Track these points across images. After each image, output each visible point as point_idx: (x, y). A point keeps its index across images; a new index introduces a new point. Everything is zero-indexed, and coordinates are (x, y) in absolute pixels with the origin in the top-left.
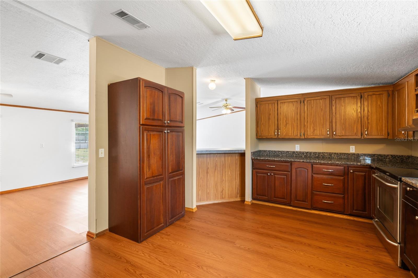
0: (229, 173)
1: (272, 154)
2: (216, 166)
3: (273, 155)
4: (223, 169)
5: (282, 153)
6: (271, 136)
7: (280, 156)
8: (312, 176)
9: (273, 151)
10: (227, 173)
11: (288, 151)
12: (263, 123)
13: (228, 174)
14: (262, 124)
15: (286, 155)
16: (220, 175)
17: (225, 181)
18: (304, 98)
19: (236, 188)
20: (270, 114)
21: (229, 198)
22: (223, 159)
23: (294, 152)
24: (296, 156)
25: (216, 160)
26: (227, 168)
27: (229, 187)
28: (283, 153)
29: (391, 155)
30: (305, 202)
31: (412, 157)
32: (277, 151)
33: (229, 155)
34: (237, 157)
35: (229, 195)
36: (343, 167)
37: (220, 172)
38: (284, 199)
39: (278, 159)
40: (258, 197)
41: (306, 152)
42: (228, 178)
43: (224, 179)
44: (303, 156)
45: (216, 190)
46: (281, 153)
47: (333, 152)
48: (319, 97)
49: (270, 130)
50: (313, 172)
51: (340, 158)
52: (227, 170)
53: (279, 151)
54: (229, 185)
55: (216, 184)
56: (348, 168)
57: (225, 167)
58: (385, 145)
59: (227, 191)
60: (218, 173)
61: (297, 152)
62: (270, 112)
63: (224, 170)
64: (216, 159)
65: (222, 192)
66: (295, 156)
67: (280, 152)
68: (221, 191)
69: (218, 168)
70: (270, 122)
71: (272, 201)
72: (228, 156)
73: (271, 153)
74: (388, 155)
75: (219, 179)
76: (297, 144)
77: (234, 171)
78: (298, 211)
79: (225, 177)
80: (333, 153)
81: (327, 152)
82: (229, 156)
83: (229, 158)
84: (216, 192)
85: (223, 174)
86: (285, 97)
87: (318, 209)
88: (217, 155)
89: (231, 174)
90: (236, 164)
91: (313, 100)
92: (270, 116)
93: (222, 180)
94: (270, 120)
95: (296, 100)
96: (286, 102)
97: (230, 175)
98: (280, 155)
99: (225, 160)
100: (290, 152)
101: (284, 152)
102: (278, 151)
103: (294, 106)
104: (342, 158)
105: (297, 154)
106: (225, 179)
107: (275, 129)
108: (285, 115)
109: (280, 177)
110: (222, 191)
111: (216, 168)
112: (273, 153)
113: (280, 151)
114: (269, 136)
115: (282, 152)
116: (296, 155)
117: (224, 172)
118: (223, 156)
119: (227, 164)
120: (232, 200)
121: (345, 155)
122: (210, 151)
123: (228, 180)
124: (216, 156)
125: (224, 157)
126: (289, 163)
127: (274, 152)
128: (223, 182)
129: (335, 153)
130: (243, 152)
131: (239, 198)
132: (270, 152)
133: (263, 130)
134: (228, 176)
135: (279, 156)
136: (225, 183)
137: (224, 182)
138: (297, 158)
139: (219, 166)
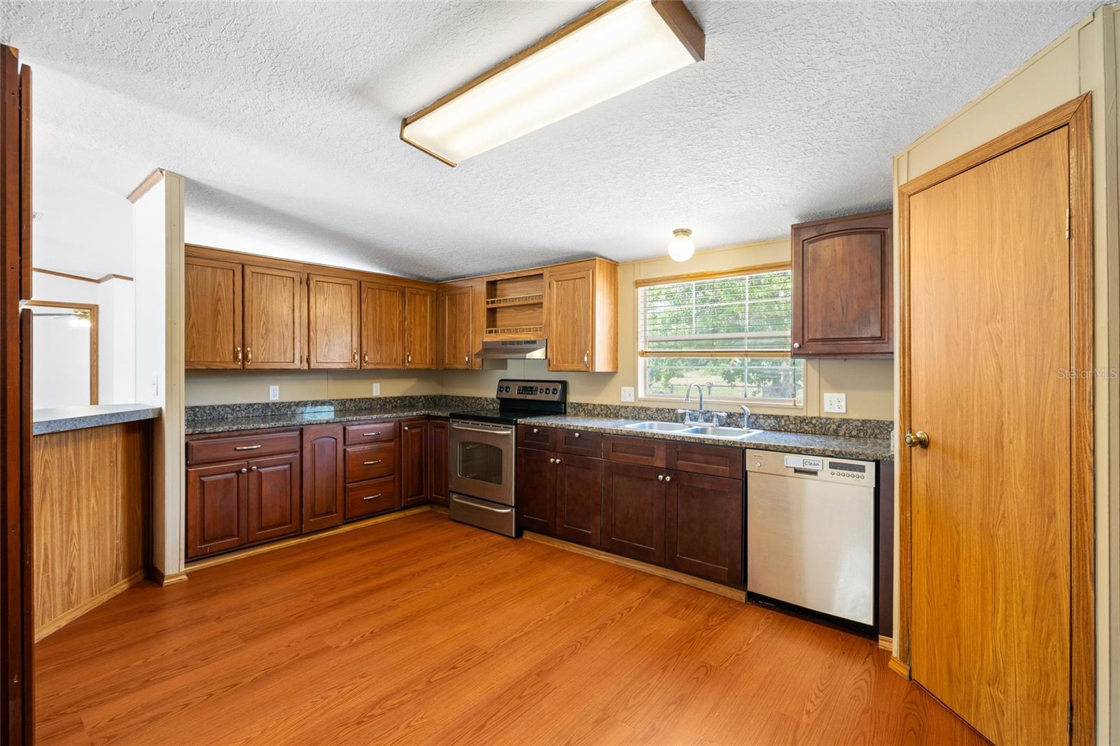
0: (93, 500)
1: (202, 416)
2: (45, 486)
3: (206, 419)
4: (70, 493)
5: (233, 410)
6: (221, 362)
7: (229, 420)
8: (345, 450)
9: (205, 407)
10: (84, 504)
11: (251, 404)
12: (194, 323)
13: (88, 505)
14: (192, 327)
15: (246, 413)
16: (61, 517)
17: (79, 537)
18: (308, 274)
19: (112, 550)
20: (219, 300)
21: (93, 596)
22: (71, 452)
23: (267, 404)
24: (272, 415)
25: (46, 461)
26: (84, 483)
27: (92, 555)
28: (238, 409)
29: (424, 396)
30: (331, 513)
31: (446, 396)
32: (218, 407)
33: (92, 435)
34: (115, 439)
35: (91, 583)
36: (393, 424)
37: (61, 504)
38: (285, 524)
39: (268, 426)
40: (206, 548)
41: (295, 402)
42: (89, 520)
43: (76, 529)
44: (289, 413)
45: (45, 585)
46: (230, 411)
47: (348, 398)
48: (338, 279)
49: (218, 346)
50: (347, 443)
51: (359, 410)
52: (84, 492)
53: (225, 406)
54: (92, 547)
55: (46, 557)
56: (400, 424)
57: (78, 482)
58: (416, 379)
59: (85, 574)
60: (52, 511)
61: (274, 403)
62: (220, 293)
63: (74, 492)
64: (46, 457)
65: (68, 582)
66: (269, 413)
67: (228, 409)
68: (65, 579)
69: (52, 491)
70: (220, 323)
71: (253, 542)
72: (87, 438)
73: (199, 415)
74: (421, 397)
75: (57, 534)
76: (273, 385)
77: (108, 488)
78: (314, 541)
79: (78, 519)
80: (347, 400)
81: (337, 398)
82: (91, 439)
83: (92, 444)
84: (45, 590)
85: (70, 510)
86: (262, 259)
87: (355, 519)
88: (47, 437)
89: (97, 504)
90: (113, 463)
91: (328, 282)
92: (219, 306)
93: (68, 534)
94: (219, 317)
95: (292, 275)
96: (267, 274)
97: (96, 509)
98: (230, 416)
99: (77, 455)
100: (256, 407)
101: (239, 406)
102: (222, 406)
103: (286, 288)
104: (362, 409)
105: (274, 408)
106: (79, 526)
107: (236, 343)
108: (264, 308)
109: (272, 472)
110: (70, 576)
111: (45, 491)
112: (208, 412)
113: (229, 407)
114: (216, 362)
115: (233, 408)
116: (273, 411)
117: (75, 501)
118: (70, 440)
119: (84, 469)
120: (104, 598)
121: (366, 402)
122: (50, 422)
123: (88, 529)
124: (46, 443)
125: (76, 442)
126: (295, 430)
127: (209, 409)
128: (71, 539)
129: (351, 400)
130: (150, 416)
131: (126, 580)
132: (197, 410)
133: (196, 344)
134: (88, 515)
135: (227, 418)
136: (79, 543)
137: (74, 540)
138: (276, 419)
139: (56, 484)
